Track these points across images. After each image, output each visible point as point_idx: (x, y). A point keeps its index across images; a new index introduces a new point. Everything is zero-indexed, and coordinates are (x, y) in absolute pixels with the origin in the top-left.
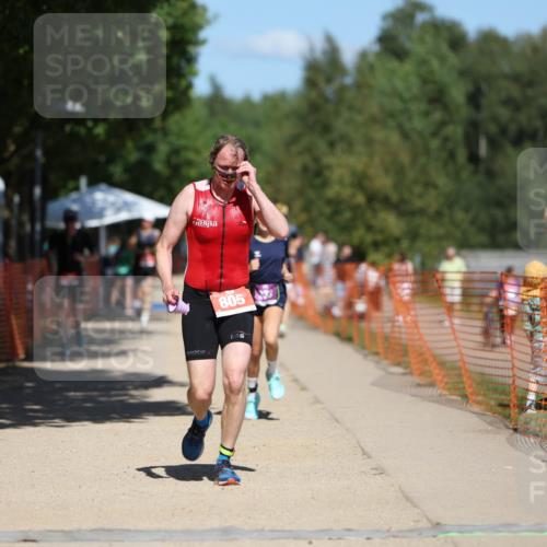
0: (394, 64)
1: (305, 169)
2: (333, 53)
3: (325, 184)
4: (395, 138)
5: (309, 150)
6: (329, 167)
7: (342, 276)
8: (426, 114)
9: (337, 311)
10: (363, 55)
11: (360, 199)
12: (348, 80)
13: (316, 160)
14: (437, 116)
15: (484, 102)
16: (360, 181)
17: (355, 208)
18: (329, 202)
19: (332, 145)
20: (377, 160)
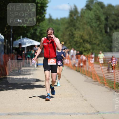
0: (89, 11)
1: (70, 34)
2: (76, 9)
3: (74, 38)
4: (89, 28)
5: (71, 30)
6: (75, 34)
7: (77, 58)
8: (96, 22)
9: (76, 65)
10: (82, 10)
11: (82, 41)
12: (79, 15)
13: (72, 32)
14: (98, 23)
15: (109, 20)
16: (81, 37)
17: (80, 43)
18: (75, 42)
19: (75, 29)
20: (85, 33)
